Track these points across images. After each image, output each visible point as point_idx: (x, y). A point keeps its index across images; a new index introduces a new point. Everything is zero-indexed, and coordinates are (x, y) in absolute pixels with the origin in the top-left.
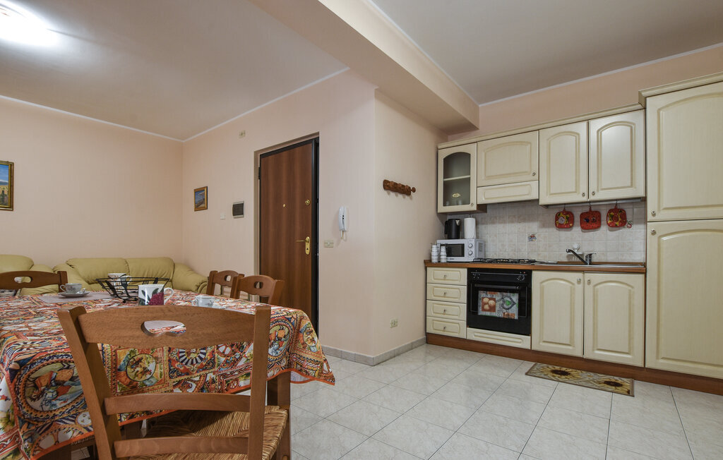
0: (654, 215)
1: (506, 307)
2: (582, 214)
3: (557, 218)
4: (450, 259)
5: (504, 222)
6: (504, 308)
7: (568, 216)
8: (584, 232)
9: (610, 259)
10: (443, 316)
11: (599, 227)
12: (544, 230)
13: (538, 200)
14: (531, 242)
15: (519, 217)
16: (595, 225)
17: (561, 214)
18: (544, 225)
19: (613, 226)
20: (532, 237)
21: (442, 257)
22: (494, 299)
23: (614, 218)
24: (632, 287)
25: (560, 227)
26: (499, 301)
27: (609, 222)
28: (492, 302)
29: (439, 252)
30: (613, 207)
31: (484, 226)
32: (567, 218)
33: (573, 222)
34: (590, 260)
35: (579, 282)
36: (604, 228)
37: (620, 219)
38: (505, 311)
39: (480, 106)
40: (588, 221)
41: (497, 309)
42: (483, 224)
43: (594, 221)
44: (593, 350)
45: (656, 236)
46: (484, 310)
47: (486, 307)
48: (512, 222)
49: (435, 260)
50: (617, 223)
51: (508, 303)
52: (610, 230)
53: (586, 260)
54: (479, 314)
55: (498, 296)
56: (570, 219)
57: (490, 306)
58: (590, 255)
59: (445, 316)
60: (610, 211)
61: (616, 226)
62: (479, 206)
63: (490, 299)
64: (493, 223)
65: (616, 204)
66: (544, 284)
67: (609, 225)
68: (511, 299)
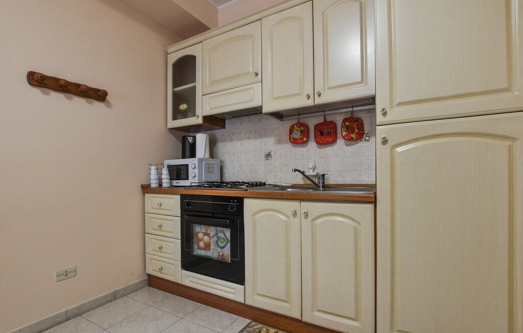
0: (385, 114)
1: (221, 245)
2: (316, 126)
3: (291, 132)
4: (175, 183)
5: (242, 139)
6: (219, 246)
7: (302, 128)
8: (320, 148)
9: (348, 180)
10: (159, 253)
11: (334, 141)
12: (280, 146)
13: (261, 107)
14: (268, 162)
15: (255, 132)
16: (330, 139)
17: (295, 127)
18: (279, 142)
19: (349, 140)
20: (268, 155)
21: (164, 181)
22: (208, 235)
23: (350, 129)
24: (359, 223)
25: (295, 142)
26: (213, 237)
27: (344, 134)
28: (206, 238)
29: (159, 174)
30: (348, 116)
31: (223, 143)
32: (302, 132)
33: (308, 137)
34: (323, 183)
35: (295, 214)
36: (341, 142)
37: (356, 131)
38: (219, 250)
39: (219, 8)
40: (322, 134)
41: (212, 247)
42: (222, 141)
43: (329, 134)
44: (313, 311)
45: (388, 146)
46: (199, 248)
47: (202, 244)
48: (249, 138)
49: (154, 184)
50: (353, 136)
51: (222, 240)
52: (347, 145)
53: (319, 182)
54: (195, 253)
55: (212, 230)
56: (305, 132)
57: (205, 244)
58: (323, 175)
59: (162, 254)
60: (345, 120)
61: (352, 139)
62: (205, 118)
63: (205, 234)
64: (231, 140)
65: (352, 112)
66: (257, 216)
67: (344, 138)
68: (225, 235)
